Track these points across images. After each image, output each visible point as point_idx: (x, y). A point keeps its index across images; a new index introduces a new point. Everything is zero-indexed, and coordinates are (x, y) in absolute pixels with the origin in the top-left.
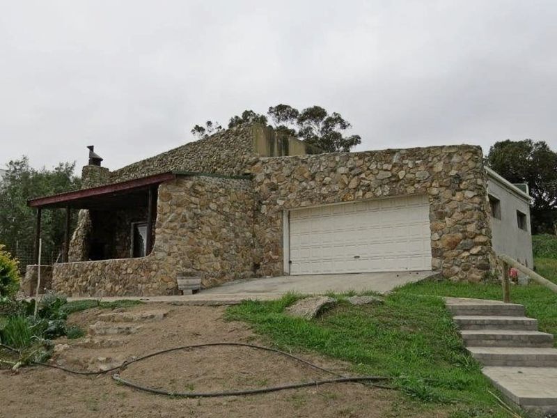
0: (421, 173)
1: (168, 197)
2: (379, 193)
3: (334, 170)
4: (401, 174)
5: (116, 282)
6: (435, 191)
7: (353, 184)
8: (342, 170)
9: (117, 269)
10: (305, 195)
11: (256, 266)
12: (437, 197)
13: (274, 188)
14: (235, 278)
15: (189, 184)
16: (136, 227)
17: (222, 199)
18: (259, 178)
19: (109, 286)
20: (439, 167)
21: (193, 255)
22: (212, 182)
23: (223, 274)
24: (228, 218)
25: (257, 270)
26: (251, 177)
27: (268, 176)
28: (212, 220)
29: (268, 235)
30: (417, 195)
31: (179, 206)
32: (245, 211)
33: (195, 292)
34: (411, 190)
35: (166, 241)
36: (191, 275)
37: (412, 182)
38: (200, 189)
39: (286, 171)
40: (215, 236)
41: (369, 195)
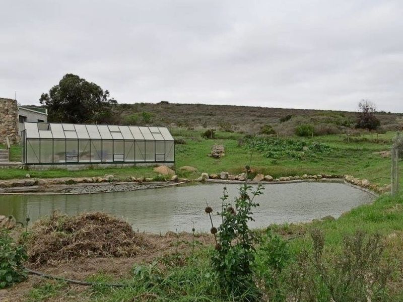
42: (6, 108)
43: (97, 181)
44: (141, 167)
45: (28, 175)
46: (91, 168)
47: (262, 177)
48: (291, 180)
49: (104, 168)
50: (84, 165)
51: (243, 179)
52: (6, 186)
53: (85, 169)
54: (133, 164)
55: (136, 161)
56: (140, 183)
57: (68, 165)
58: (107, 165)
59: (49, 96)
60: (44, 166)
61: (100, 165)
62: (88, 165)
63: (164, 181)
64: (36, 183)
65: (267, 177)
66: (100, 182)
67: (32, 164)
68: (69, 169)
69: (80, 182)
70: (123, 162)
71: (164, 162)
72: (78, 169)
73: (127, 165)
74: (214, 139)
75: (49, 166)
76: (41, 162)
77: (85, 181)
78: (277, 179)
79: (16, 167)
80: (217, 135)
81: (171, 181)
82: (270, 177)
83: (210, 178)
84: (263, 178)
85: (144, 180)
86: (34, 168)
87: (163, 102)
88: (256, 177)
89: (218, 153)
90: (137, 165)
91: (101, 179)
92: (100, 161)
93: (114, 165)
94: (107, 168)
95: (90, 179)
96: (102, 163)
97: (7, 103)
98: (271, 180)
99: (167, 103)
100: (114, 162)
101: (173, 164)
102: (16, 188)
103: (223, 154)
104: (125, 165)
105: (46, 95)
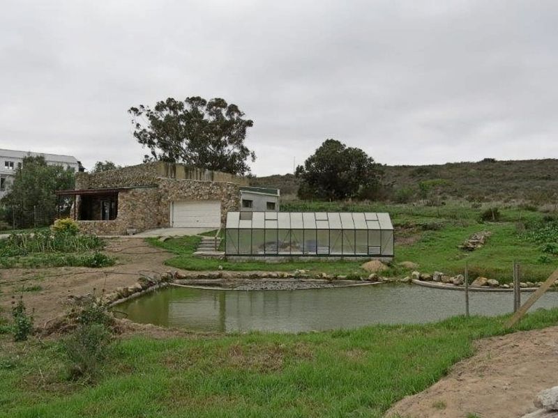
0: (219, 192)
1: (123, 197)
2: (205, 198)
3: (190, 187)
4: (213, 191)
5: (101, 230)
6: (223, 199)
7: (196, 193)
8: (192, 187)
9: (101, 225)
10: (178, 196)
11: (159, 223)
12: (223, 201)
13: (166, 191)
14: (150, 229)
15: (131, 192)
16: (103, 203)
17: (145, 197)
18: (161, 187)
19: (98, 231)
20: (225, 190)
21: (133, 220)
22: (140, 190)
23: (145, 227)
24: (147, 205)
25: (159, 225)
26: (157, 186)
27: (164, 186)
28: (141, 206)
29: (164, 211)
30: (217, 199)
31: (127, 201)
32: (154, 201)
33: (134, 234)
34: (215, 198)
35: (122, 215)
36: (132, 228)
37: (216, 195)
38: (135, 194)
39: (171, 185)
40: (141, 212)
41: (201, 198)
42: (229, 193)
43: (282, 277)
44: (350, 262)
45: (220, 267)
46: (291, 261)
47: (484, 280)
48: (528, 287)
49: (306, 261)
50: (283, 257)
51: (458, 282)
52: (192, 278)
53: (284, 261)
54: (340, 258)
55: (344, 254)
56: (330, 281)
57: (266, 258)
58: (309, 257)
59: (305, 169)
60: (243, 257)
61: (302, 258)
62: (287, 258)
63: (360, 279)
64: (220, 276)
65: (490, 281)
66: (286, 278)
67: (230, 255)
68: (267, 261)
69: (265, 277)
70: (329, 255)
71: (380, 256)
72: (276, 262)
73: (333, 258)
74: (498, 221)
75: (247, 258)
76: (240, 253)
77: (270, 276)
78: (505, 285)
79: (218, 258)
80: (502, 216)
81: (368, 280)
82: (495, 282)
83: (421, 279)
84: (484, 282)
85: (336, 278)
86: (232, 259)
87: (486, 160)
88: (476, 281)
89: (474, 243)
90: (345, 258)
91: (286, 274)
92: (301, 253)
93: (317, 258)
94: (309, 262)
95: (274, 274)
96: (303, 255)
97: (230, 188)
98: (495, 286)
99: (493, 161)
100: (317, 255)
101: (391, 259)
102: (202, 280)
103: (479, 246)
104: (329, 258)
105: (302, 167)
